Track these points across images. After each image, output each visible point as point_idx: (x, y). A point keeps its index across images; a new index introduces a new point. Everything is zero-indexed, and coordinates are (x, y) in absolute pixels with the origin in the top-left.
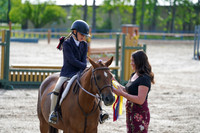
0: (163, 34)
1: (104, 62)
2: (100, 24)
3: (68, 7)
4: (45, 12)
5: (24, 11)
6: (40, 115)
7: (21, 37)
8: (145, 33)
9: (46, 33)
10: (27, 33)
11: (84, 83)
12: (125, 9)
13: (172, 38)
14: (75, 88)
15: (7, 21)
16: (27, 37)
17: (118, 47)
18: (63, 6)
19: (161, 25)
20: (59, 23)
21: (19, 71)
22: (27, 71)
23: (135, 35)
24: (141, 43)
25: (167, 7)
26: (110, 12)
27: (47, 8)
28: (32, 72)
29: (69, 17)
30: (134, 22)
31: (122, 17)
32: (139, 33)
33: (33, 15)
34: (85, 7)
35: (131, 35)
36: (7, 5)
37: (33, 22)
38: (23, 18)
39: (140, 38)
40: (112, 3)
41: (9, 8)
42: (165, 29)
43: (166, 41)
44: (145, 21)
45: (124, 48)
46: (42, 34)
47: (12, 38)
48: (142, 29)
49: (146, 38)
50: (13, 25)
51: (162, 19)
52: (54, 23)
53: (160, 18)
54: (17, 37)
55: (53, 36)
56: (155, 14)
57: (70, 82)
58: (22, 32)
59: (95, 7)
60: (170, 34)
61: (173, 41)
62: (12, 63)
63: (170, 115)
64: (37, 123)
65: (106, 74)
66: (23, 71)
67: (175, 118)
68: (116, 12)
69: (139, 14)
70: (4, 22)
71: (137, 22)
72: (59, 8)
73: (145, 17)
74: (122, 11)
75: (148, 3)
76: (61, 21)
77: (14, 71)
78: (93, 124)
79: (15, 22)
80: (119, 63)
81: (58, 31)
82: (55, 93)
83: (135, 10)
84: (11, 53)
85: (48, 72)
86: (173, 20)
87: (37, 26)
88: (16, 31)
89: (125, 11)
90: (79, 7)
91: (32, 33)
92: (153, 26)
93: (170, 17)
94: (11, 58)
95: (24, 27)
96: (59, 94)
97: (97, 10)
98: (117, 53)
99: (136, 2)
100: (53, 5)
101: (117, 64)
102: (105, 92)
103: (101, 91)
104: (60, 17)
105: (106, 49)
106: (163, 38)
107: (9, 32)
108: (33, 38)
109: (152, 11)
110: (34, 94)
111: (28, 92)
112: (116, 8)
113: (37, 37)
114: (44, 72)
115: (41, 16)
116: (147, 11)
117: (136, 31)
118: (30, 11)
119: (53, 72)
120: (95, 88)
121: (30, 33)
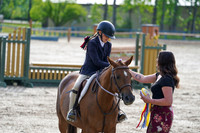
0: (184, 34)
1: (123, 62)
2: (120, 23)
3: (88, 5)
4: (65, 11)
5: (45, 10)
6: (59, 113)
7: (41, 35)
8: (166, 33)
9: (67, 32)
10: (48, 31)
11: (103, 82)
12: (145, 9)
13: (192, 38)
14: (94, 86)
15: (28, 18)
16: (47, 35)
17: (138, 47)
18: (83, 5)
19: (181, 25)
20: (79, 22)
21: (38, 69)
22: (47, 69)
23: (155, 35)
24: (161, 43)
25: (188, 7)
26: (131, 11)
27: (67, 7)
28: (51, 70)
29: (90, 16)
30: (154, 22)
31: (143, 16)
32: (159, 33)
33: (53, 13)
34: (106, 6)
35: (151, 35)
36: (28, 3)
37: (53, 20)
38: (43, 16)
39: (160, 38)
40: (132, 3)
41: (30, 6)
42: (186, 30)
43: (186, 42)
44: (165, 21)
45: (144, 48)
46: (62, 32)
47: (33, 35)
48: (162, 29)
49: (166, 38)
50: (33, 23)
51: (182, 20)
52: (75, 22)
53: (181, 18)
54: (37, 35)
55: (73, 35)
56: (176, 14)
57: (89, 81)
58: (42, 30)
59: (115, 6)
60: (190, 35)
61: (193, 42)
62: (32, 61)
63: (189, 115)
64: (56, 121)
65: (125, 73)
66: (43, 69)
67: (194, 119)
68: (136, 11)
69: (159, 13)
70: (25, 20)
71: (157, 22)
72: (80, 7)
73: (165, 17)
74: (142, 10)
75: (168, 3)
76: (81, 19)
77: (34, 69)
78: (111, 123)
79: (35, 21)
80: (139, 62)
81: (78, 30)
82: (74, 91)
83: (155, 9)
84: (31, 51)
85: (68, 70)
86: (193, 21)
87: (58, 25)
88: (37, 29)
89: (146, 11)
90: (100, 6)
91: (52, 31)
92: (173, 26)
93: (191, 17)
94: (31, 56)
95: (45, 25)
96: (78, 92)
97: (118, 9)
98: (137, 52)
99: (156, 2)
100: (74, 4)
101: (136, 64)
102: (125, 91)
103: (120, 90)
104: (80, 16)
105: (125, 49)
106: (184, 38)
107: (29, 30)
108: (53, 36)
109: (173, 11)
110: (54, 92)
111: (48, 90)
112: (137, 7)
113: (57, 36)
114: (64, 70)
115: (61, 14)
116: (168, 11)
117: (156, 31)
118: (51, 9)
119: (72, 71)
120: (115, 87)
121: (50, 31)
